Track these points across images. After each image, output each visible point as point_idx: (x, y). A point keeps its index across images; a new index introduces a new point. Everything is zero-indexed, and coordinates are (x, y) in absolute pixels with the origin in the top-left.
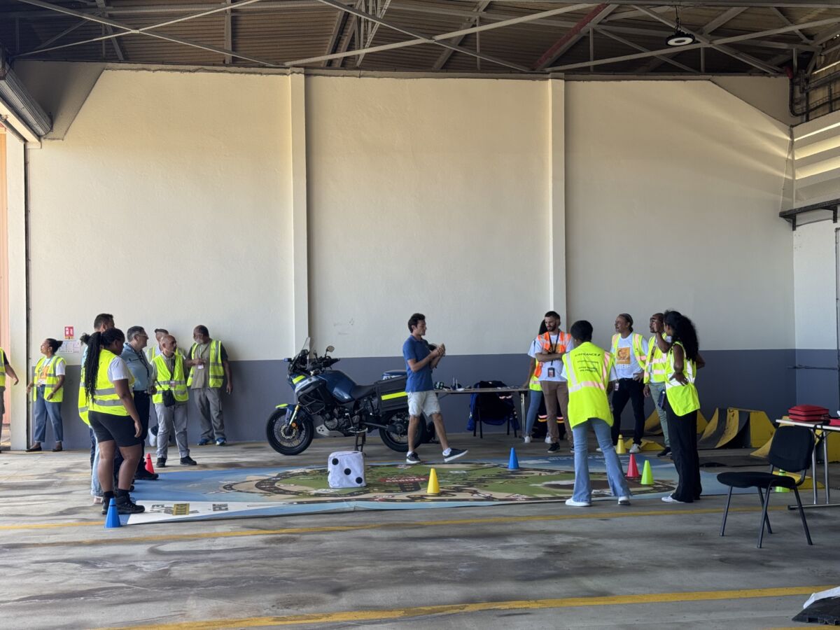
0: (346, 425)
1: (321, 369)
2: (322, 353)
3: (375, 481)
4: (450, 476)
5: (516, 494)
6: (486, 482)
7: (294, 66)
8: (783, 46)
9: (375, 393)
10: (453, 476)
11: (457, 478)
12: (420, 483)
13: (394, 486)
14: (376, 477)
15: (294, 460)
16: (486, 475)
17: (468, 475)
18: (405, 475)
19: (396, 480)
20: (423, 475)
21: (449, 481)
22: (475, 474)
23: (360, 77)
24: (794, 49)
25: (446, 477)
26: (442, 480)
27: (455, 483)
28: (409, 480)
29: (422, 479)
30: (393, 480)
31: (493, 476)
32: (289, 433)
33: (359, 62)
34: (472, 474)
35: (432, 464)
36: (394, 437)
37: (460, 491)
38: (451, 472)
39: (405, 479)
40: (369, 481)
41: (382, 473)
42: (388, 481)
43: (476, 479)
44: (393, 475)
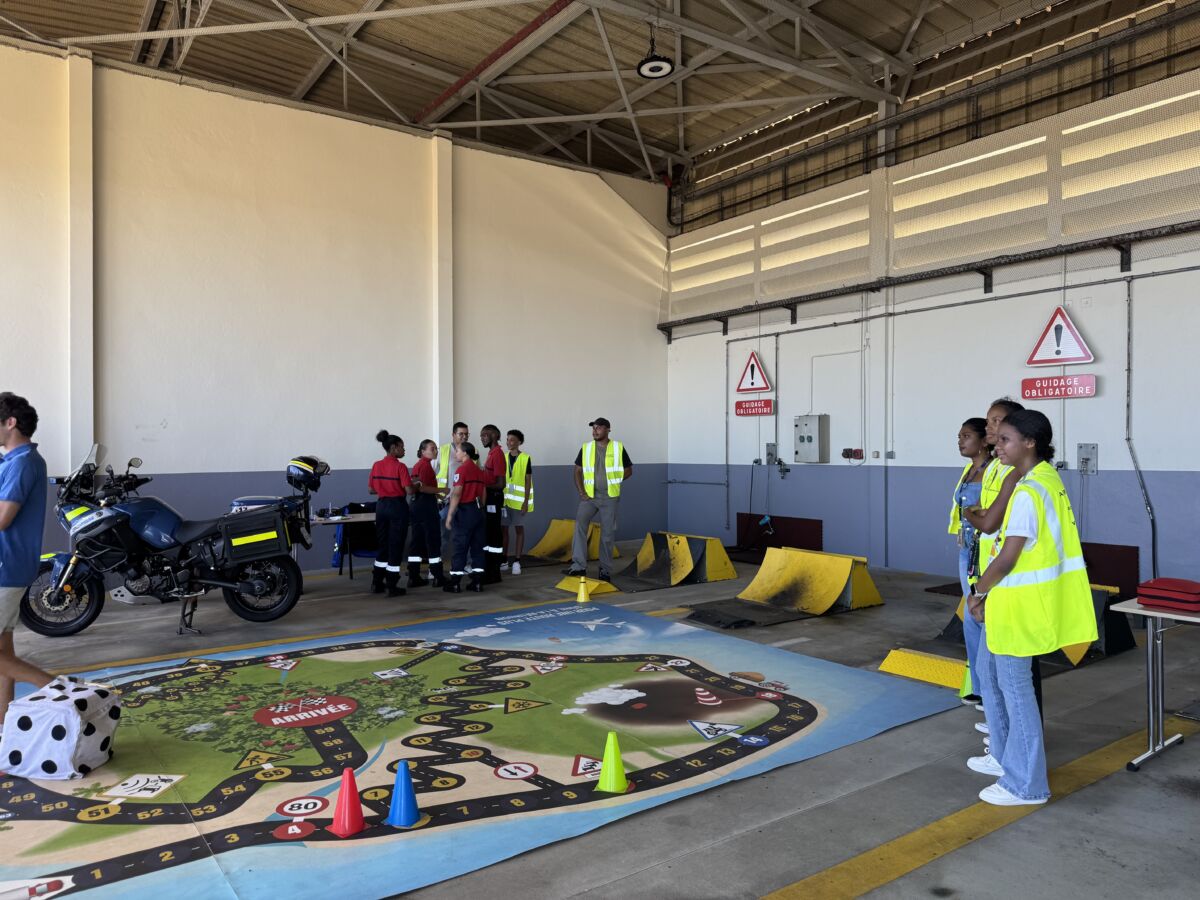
0: (164, 586)
1: (119, 494)
2: (120, 470)
3: (248, 721)
4: (386, 688)
5: (582, 759)
6: (472, 707)
7: (76, 45)
8: (660, 153)
9: (220, 533)
10: (392, 689)
11: (405, 695)
12: (345, 723)
13: (302, 744)
14: (244, 703)
15: (66, 650)
16: (450, 682)
17: (415, 682)
18: (299, 693)
19: (293, 717)
20: (333, 689)
21: (399, 709)
22: (425, 677)
23: (181, 84)
24: (669, 159)
25: (382, 694)
26: (383, 706)
27: (418, 720)
28: (317, 711)
29: (340, 706)
30: (286, 718)
31: (463, 681)
32: (59, 600)
33: (179, 63)
34: (421, 679)
35: (328, 650)
36: (248, 600)
37: (454, 754)
38: (378, 674)
39: (307, 711)
40: (236, 723)
41: (252, 688)
42: (276, 721)
43: (445, 698)
44: (275, 692)
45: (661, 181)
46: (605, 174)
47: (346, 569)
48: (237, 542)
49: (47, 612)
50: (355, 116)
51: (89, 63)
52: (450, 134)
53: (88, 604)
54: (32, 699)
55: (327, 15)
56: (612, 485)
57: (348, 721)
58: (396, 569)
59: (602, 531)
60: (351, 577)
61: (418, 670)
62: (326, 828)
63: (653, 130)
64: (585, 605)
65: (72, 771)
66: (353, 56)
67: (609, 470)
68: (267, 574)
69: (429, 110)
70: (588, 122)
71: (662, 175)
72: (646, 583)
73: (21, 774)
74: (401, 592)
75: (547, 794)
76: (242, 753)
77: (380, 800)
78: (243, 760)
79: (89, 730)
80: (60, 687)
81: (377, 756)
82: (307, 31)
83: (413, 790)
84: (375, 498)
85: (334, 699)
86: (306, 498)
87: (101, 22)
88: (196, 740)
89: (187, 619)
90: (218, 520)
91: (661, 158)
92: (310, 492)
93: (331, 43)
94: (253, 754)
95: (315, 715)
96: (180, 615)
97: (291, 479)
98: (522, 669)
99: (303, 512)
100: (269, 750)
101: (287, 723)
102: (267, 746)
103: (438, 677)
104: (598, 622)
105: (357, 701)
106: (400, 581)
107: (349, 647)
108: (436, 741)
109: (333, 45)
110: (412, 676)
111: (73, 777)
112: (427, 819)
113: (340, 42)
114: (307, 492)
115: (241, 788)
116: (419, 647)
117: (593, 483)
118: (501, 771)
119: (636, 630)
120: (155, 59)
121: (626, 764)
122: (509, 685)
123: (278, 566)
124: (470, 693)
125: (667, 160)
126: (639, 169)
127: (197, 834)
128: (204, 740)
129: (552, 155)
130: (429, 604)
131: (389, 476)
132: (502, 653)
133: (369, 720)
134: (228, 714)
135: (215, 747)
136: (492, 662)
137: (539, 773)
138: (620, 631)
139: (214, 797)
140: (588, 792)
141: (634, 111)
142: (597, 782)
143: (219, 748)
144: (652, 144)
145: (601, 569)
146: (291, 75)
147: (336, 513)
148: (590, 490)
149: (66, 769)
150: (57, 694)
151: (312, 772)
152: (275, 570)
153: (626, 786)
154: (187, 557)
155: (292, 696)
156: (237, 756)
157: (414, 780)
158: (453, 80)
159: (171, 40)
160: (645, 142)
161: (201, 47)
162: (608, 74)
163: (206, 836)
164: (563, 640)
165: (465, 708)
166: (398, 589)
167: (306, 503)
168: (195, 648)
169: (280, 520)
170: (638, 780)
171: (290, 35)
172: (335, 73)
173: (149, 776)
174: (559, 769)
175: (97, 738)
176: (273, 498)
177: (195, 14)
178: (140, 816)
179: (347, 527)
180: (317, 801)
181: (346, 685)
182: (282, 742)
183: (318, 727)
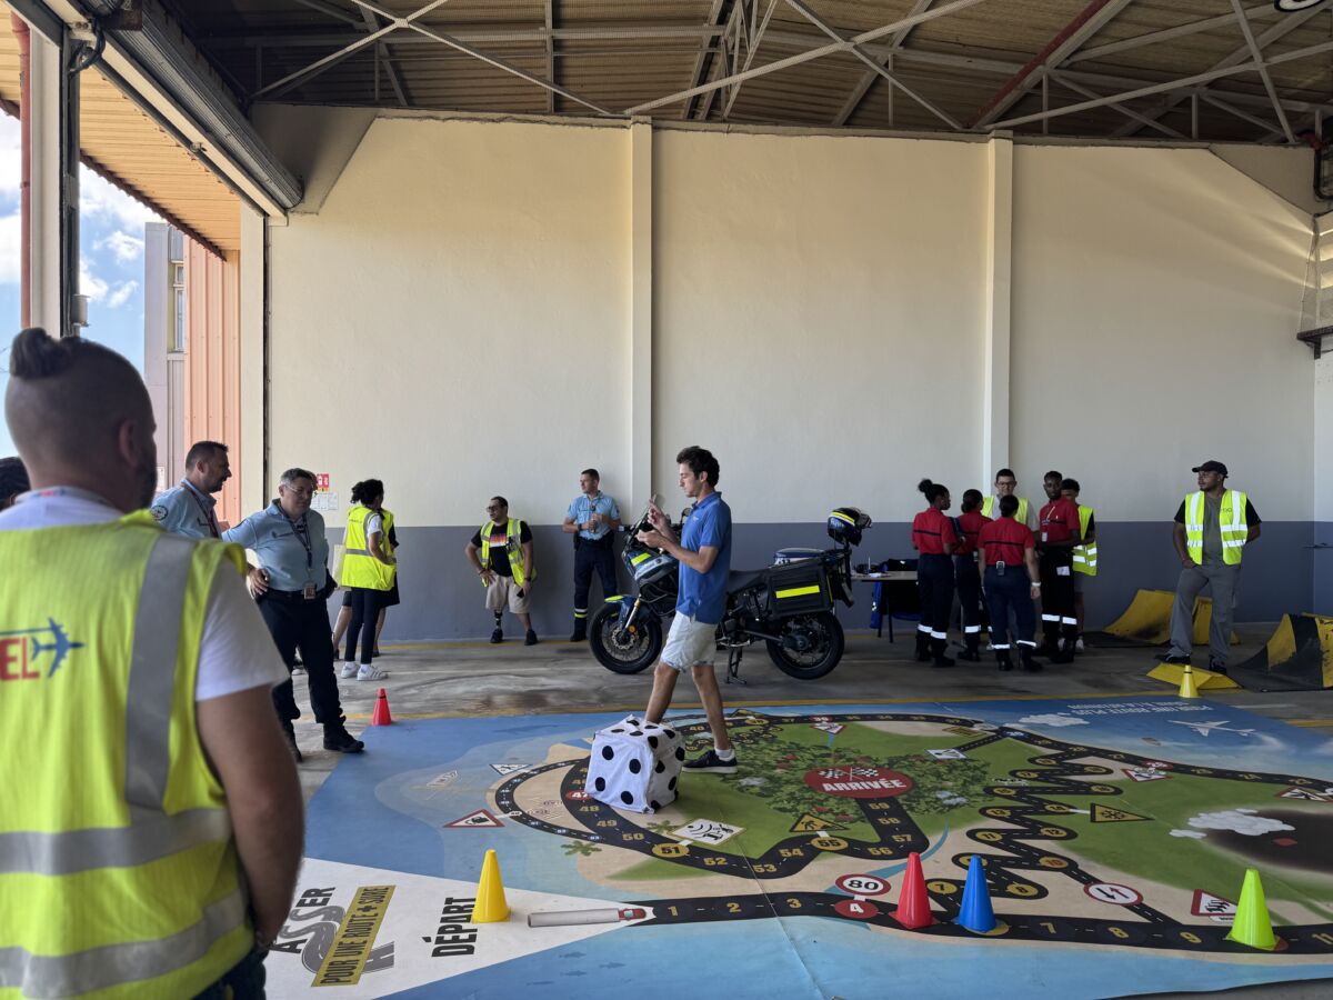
3: (798, 782)
4: (943, 770)
5: (1204, 896)
6: (1048, 807)
7: (639, 113)
8: (1303, 106)
9: (763, 584)
10: (950, 771)
11: (965, 781)
12: (901, 801)
13: (856, 816)
14: (793, 763)
15: (632, 687)
16: (1018, 774)
17: (976, 768)
18: (849, 760)
19: (844, 785)
20: (884, 762)
21: (960, 796)
22: (987, 764)
23: (728, 132)
24: (1317, 113)
25: (939, 775)
26: (941, 789)
27: (983, 812)
28: (869, 783)
29: (894, 782)
30: (837, 785)
31: (1034, 775)
32: (625, 641)
33: (726, 113)
34: (984, 766)
35: (874, 718)
36: (791, 655)
37: (1032, 859)
38: (932, 752)
39: (858, 781)
40: (788, 782)
41: (800, 748)
42: (827, 787)
43: (1013, 792)
44: (823, 756)
45: (1302, 144)
46: (1217, 146)
47: (885, 630)
48: (781, 594)
49: (616, 650)
50: (901, 133)
51: (649, 128)
52: (1010, 133)
53: (649, 645)
54: (613, 731)
55: (873, 29)
56: (1230, 549)
57: (904, 800)
58: (942, 636)
59: (1214, 608)
60: (891, 641)
61: (980, 754)
62: (890, 914)
63: (1292, 78)
64: (1190, 702)
65: (646, 806)
66: (901, 68)
67: (1224, 528)
68: (809, 630)
69: (985, 111)
70: (1194, 86)
71: (1305, 135)
72: (1282, 681)
73: (604, 801)
74: (949, 663)
75: (1155, 931)
76: (796, 815)
77: (948, 895)
78: (798, 822)
79: (660, 768)
80: (635, 723)
81: (939, 845)
82: (855, 52)
83: (987, 893)
84: (916, 555)
85: (886, 771)
86: (847, 552)
87: (656, 87)
88: (751, 793)
89: (734, 667)
90: (764, 571)
91: (1304, 113)
92: (851, 546)
93: (875, 58)
94: (807, 819)
95: (867, 787)
96: (726, 663)
97: (832, 531)
98: (1109, 772)
99: (844, 566)
100: (823, 816)
101: (839, 792)
102: (821, 813)
103: (1005, 765)
104: (1214, 725)
105: (912, 779)
106: (947, 649)
107: (896, 718)
108: (1007, 840)
109: (879, 58)
110: (972, 760)
111: (646, 810)
112: (1005, 929)
113: (885, 54)
114: (848, 546)
115: (797, 852)
116: (976, 728)
117: (1200, 544)
118: (1093, 889)
119: (1273, 743)
120: (702, 113)
121: (1272, 915)
122: (1094, 788)
123: (820, 622)
124: (1044, 790)
125: (1314, 114)
126: (1268, 132)
127: (760, 892)
128: (759, 795)
129: (1142, 135)
130: (986, 680)
131: (930, 531)
132: (1082, 749)
133: (926, 803)
134: (778, 771)
135: (770, 804)
136: (1067, 759)
137: (1144, 902)
138: (1248, 740)
139: (772, 856)
140: (1217, 939)
141: (1264, 59)
142: (1229, 929)
143: (773, 806)
144: (1289, 98)
145: (1212, 657)
146: (833, 102)
147: (875, 569)
148: (1196, 554)
149: (641, 803)
150: (633, 729)
151: (870, 850)
152: (816, 625)
153: (1274, 943)
154: (733, 607)
155: (840, 762)
156: (791, 818)
157: (988, 881)
158: (1015, 69)
159: (718, 91)
160: (1280, 96)
161: (747, 91)
162: (1225, 20)
163: (771, 895)
164: (1164, 743)
165: (1039, 807)
166: (945, 658)
167: (847, 558)
168: (742, 699)
169: (822, 574)
170: (1290, 939)
171: (833, 59)
172: (879, 90)
173: (711, 822)
174: (1173, 902)
175: (666, 777)
176: (815, 550)
177: (742, 59)
178: (707, 861)
179: (886, 586)
180: (878, 882)
181: (899, 759)
182: (836, 811)
183: (872, 801)
